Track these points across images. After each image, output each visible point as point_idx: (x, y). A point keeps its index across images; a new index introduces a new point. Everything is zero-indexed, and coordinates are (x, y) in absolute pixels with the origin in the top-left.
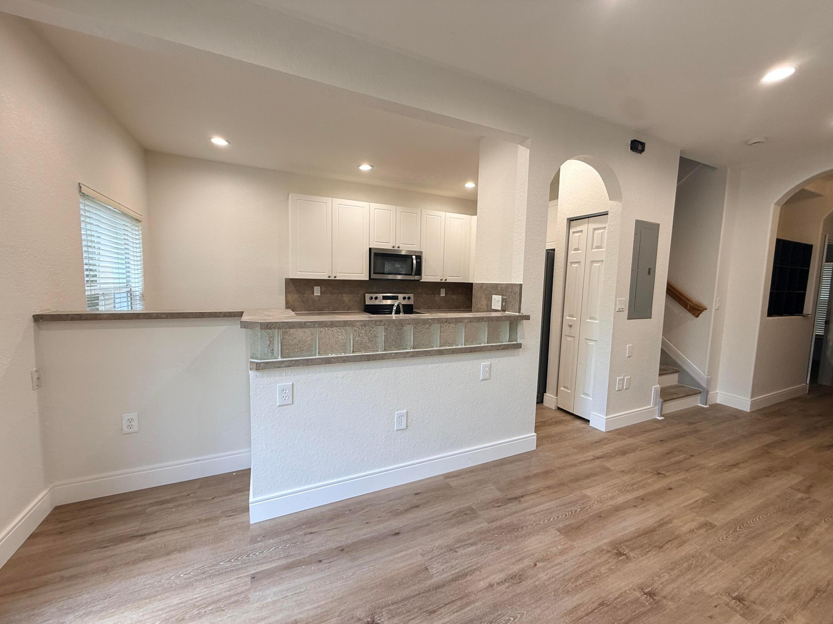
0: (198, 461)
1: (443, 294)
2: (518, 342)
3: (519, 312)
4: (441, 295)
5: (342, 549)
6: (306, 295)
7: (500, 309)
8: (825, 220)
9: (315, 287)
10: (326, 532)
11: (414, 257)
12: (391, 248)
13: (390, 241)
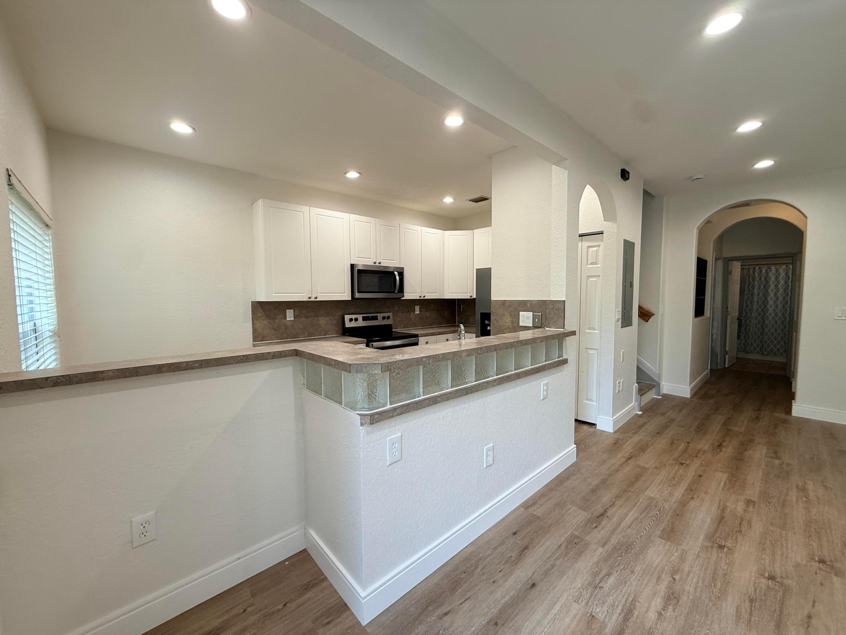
0: (239, 558)
1: (417, 312)
2: (564, 357)
3: (564, 328)
4: (416, 313)
5: (494, 622)
6: (277, 321)
7: (531, 325)
8: (714, 242)
9: (287, 311)
10: (461, 606)
11: (396, 273)
12: (372, 264)
13: (371, 256)
